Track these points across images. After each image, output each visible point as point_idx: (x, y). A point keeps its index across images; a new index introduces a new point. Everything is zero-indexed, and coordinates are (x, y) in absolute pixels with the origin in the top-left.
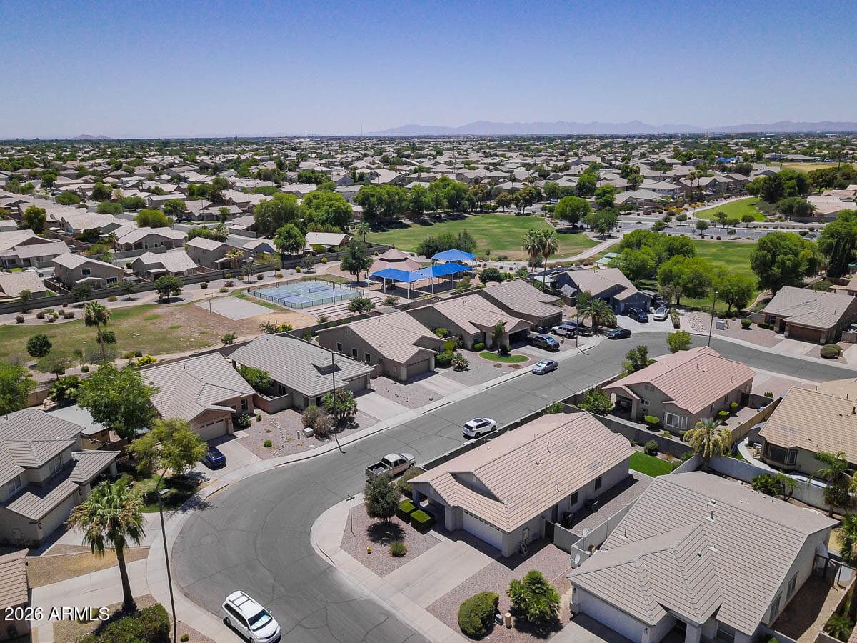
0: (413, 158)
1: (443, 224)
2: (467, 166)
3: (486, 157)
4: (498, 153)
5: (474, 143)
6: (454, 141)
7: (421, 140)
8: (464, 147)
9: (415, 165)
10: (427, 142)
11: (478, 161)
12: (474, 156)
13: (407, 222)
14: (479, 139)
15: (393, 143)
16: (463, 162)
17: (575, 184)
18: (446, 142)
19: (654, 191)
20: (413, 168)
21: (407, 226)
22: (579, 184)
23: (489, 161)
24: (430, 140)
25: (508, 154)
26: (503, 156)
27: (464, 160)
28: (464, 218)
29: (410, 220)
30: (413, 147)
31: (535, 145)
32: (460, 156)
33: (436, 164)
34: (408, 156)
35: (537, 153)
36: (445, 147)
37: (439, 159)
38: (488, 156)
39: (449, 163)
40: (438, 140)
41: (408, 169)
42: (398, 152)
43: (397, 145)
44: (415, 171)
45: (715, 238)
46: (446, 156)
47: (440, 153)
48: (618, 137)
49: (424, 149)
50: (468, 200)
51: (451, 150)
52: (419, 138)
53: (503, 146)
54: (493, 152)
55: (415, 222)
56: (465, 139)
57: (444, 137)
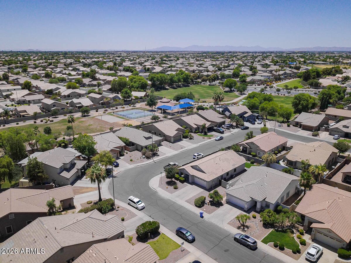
0: (167, 61)
1: (181, 89)
2: (189, 65)
3: (196, 61)
4: (202, 59)
5: (191, 55)
6: (183, 54)
7: (170, 53)
8: (188, 56)
9: (168, 64)
10: (172, 54)
11: (193, 63)
12: (192, 61)
13: (167, 87)
14: (193, 53)
15: (159, 54)
16: (187, 63)
17: (232, 73)
18: (180, 54)
19: (262, 76)
20: (168, 66)
21: (168, 89)
22: (233, 73)
23: (198, 63)
24: (173, 53)
25: (206, 60)
26: (203, 60)
27: (188, 62)
28: (189, 86)
29: (169, 87)
30: (167, 56)
31: (216, 56)
32: (186, 61)
33: (177, 64)
34: (165, 61)
35: (217, 59)
36: (180, 57)
37: (178, 62)
38: (198, 60)
39: (182, 64)
40: (177, 53)
41: (166, 66)
42: (161, 58)
43: (160, 55)
44: (169, 67)
45: (283, 95)
46: (181, 61)
47: (178, 59)
48: (250, 53)
49: (171, 57)
50: (191, 79)
51: (182, 58)
52: (169, 52)
53: (203, 56)
54: (199, 59)
55: (171, 88)
56: (188, 53)
57: (179, 52)
